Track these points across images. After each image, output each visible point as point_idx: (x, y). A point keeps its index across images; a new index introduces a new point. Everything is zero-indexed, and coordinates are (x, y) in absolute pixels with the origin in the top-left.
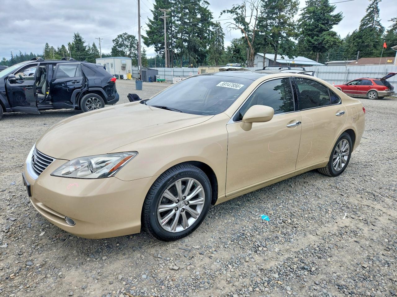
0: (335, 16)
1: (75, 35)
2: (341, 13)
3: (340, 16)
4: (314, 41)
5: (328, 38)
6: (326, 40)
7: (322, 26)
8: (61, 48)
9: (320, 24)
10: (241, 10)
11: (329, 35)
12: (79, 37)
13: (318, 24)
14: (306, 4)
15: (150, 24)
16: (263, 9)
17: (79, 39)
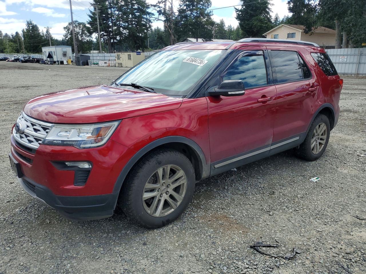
1: (28, 23)
7: (252, 12)
8: (15, 35)
9: (249, 11)
10: (164, 3)
12: (31, 24)
15: (91, 15)
16: (182, 3)
17: (32, 26)
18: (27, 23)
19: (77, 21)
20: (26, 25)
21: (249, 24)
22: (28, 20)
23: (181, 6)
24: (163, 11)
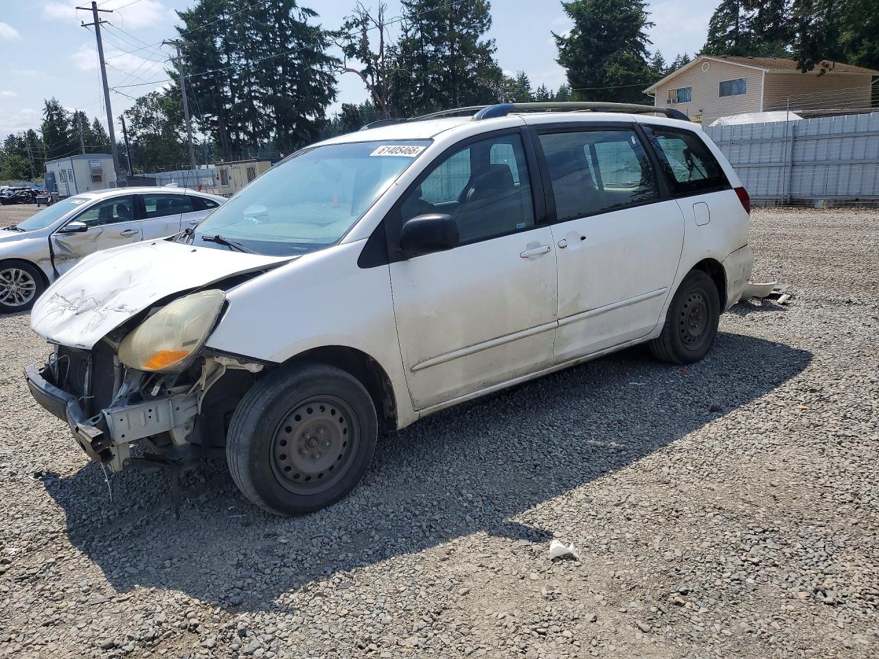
1: (48, 106)
6: (608, 74)
10: (361, 27)
12: (56, 108)
16: (409, 22)
17: (57, 114)
18: (46, 107)
20: (44, 112)
22: (49, 99)
23: (407, 31)
24: (358, 47)
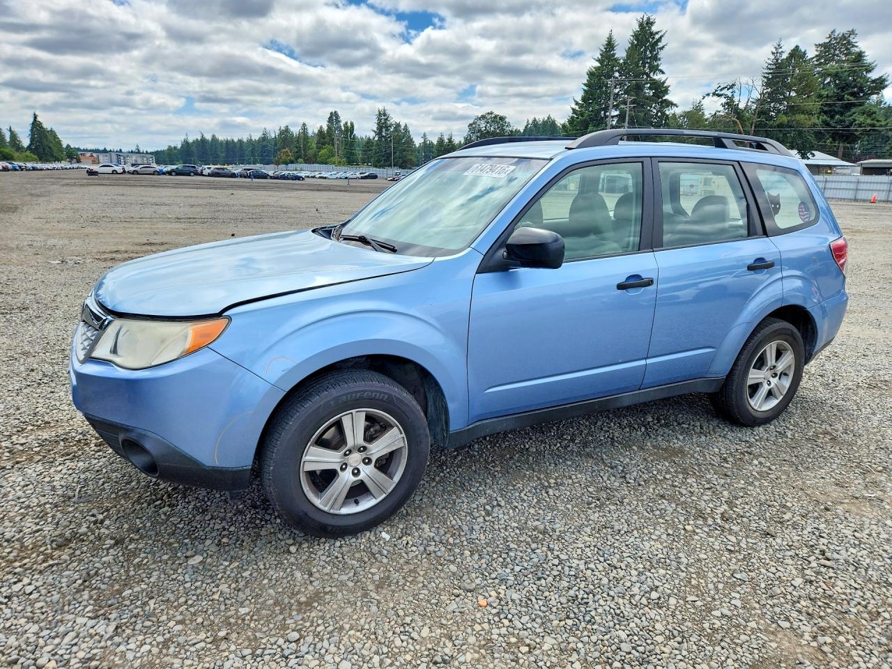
0: (873, 81)
2: (886, 75)
3: (884, 80)
4: (836, 123)
5: (861, 119)
6: (857, 122)
7: (851, 98)
9: (846, 96)
11: (864, 114)
13: (844, 96)
14: (816, 50)
15: (577, 108)
18: (378, 113)
19: (492, 113)
21: (842, 121)
